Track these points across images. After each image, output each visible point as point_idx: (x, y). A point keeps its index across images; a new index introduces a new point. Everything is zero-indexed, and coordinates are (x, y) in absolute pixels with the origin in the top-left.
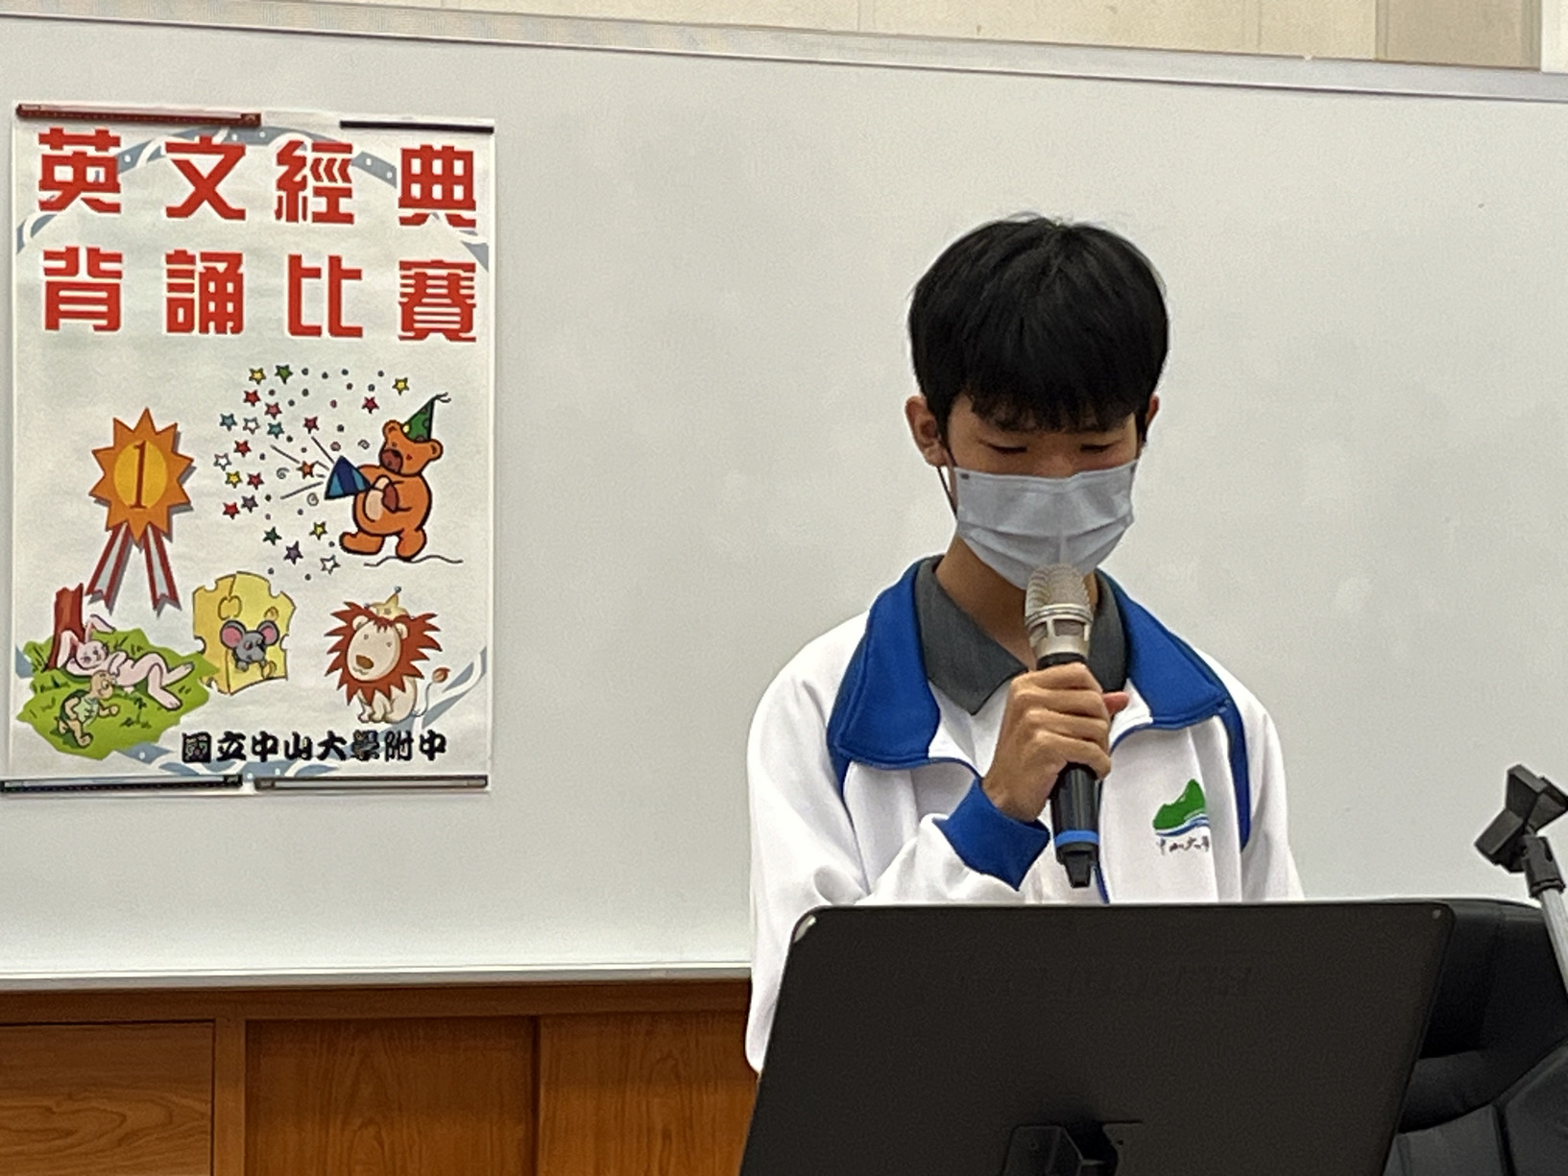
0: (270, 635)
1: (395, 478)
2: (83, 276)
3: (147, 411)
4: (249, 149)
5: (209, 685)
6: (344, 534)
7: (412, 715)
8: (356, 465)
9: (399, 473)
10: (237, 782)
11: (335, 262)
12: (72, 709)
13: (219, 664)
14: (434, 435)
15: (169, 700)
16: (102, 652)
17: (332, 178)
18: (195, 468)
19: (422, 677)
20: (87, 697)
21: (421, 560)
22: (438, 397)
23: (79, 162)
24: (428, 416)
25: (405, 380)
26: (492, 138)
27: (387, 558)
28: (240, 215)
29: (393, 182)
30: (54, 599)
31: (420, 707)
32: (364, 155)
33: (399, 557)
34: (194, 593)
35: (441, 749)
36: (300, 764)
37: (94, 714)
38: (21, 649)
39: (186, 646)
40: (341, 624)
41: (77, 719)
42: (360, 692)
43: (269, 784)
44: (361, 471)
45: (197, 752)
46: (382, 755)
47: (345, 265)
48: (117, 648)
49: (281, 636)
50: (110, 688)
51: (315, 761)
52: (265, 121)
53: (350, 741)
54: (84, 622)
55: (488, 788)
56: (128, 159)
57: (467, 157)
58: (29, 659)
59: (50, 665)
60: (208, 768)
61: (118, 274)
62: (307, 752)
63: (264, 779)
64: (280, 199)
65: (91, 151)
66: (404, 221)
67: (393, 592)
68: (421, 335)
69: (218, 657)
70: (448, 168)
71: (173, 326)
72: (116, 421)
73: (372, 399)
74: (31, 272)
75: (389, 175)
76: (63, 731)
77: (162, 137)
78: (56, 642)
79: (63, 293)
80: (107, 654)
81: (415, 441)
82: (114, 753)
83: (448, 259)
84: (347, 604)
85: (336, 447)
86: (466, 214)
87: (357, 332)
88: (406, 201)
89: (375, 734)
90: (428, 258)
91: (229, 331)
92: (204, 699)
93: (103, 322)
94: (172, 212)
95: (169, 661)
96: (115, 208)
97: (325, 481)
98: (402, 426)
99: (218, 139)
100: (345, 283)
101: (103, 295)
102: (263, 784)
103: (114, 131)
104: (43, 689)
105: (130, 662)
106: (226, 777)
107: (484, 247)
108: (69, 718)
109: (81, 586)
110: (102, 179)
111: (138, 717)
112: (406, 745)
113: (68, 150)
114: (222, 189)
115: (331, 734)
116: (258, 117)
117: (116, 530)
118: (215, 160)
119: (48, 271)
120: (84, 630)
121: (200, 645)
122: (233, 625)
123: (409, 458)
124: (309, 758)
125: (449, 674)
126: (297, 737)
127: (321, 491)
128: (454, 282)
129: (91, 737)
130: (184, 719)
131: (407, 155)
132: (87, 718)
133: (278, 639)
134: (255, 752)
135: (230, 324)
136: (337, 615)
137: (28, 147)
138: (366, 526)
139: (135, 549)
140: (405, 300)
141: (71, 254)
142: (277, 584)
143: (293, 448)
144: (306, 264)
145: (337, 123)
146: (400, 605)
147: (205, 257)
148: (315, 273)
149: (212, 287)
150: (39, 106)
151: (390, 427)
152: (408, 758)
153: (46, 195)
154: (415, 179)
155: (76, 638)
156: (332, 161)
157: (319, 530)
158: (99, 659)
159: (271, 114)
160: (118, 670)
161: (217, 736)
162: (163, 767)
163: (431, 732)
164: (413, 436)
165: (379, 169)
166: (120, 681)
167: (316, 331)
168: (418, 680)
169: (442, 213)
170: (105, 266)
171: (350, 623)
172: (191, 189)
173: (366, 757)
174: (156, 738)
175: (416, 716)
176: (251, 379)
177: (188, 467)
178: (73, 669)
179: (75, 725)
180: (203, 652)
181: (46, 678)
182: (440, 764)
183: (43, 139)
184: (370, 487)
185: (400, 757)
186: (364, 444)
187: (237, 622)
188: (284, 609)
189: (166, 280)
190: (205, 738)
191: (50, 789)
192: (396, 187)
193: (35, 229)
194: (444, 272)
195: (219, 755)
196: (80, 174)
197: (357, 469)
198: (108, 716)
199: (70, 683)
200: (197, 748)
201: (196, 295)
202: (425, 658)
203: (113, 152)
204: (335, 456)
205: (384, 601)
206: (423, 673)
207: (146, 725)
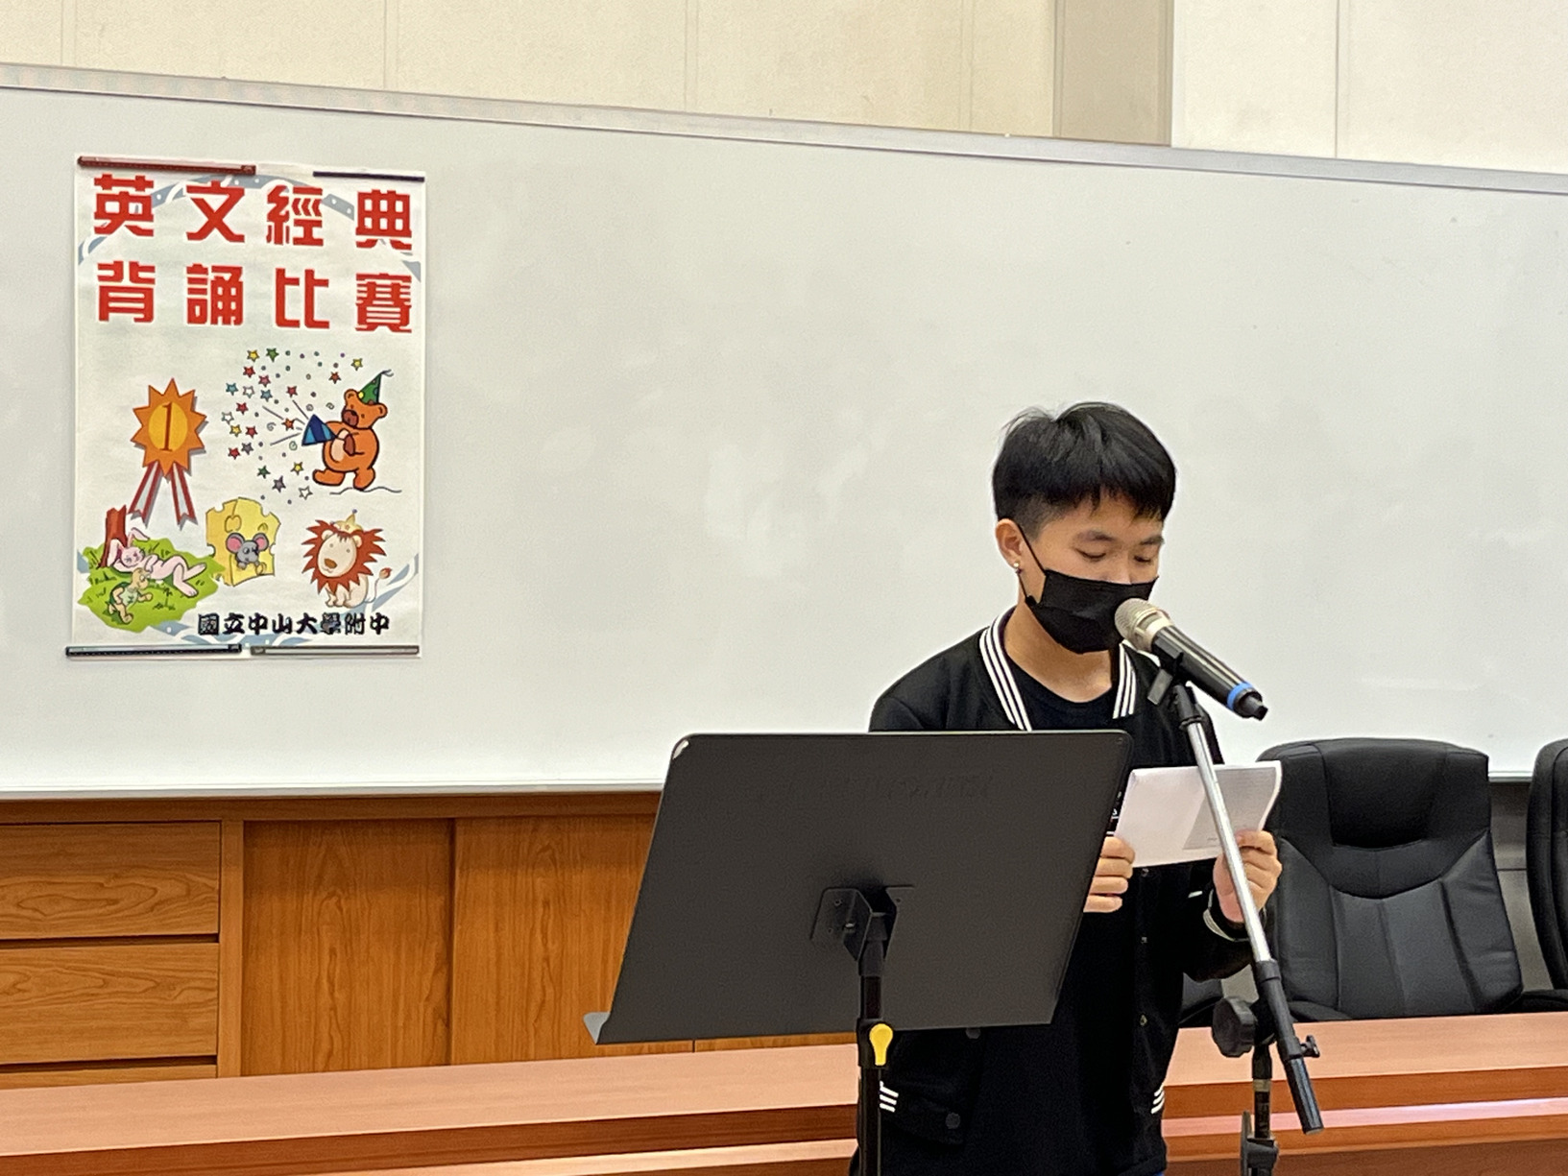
0: (262, 544)
1: (353, 431)
2: (126, 282)
3: (173, 381)
4: (247, 191)
5: (218, 580)
6: (315, 472)
7: (364, 602)
8: (324, 421)
9: (355, 427)
10: (237, 649)
11: (309, 273)
12: (118, 596)
13: (226, 564)
14: (380, 401)
15: (186, 589)
16: (140, 555)
17: (307, 213)
18: (207, 422)
19: (372, 574)
20: (130, 587)
21: (372, 490)
22: (384, 373)
23: (124, 199)
24: (376, 386)
25: (360, 360)
26: (423, 186)
27: (347, 489)
28: (240, 238)
29: (351, 216)
30: (105, 516)
31: (371, 596)
32: (330, 196)
33: (355, 487)
34: (207, 513)
35: (386, 626)
36: (284, 636)
37: (134, 600)
38: (81, 552)
39: (201, 552)
40: (313, 536)
41: (122, 603)
42: (327, 585)
43: (261, 650)
44: (329, 425)
45: (209, 628)
46: (343, 630)
47: (317, 276)
48: (151, 551)
49: (270, 543)
50: (146, 581)
51: (294, 634)
52: (258, 171)
53: (320, 619)
54: (127, 534)
55: (419, 655)
56: (159, 197)
57: (405, 199)
58: (86, 559)
59: (103, 563)
60: (217, 639)
61: (151, 281)
62: (289, 628)
63: (258, 648)
64: (270, 227)
65: (132, 191)
66: (360, 245)
67: (351, 513)
68: (372, 327)
69: (224, 558)
70: (392, 206)
71: (192, 319)
72: (150, 387)
73: (336, 374)
74: (88, 279)
75: (349, 211)
76: (111, 612)
77: (183, 181)
78: (106, 548)
79: (112, 294)
80: (144, 557)
81: (368, 404)
82: (149, 628)
83: (391, 273)
84: (318, 521)
85: (310, 408)
86: (405, 240)
87: (325, 325)
88: (361, 230)
89: (338, 615)
90: (377, 272)
91: (232, 323)
92: (214, 589)
93: (141, 316)
94: (191, 236)
95: (188, 561)
96: (149, 233)
97: (302, 433)
98: (358, 393)
99: (226, 182)
100: (317, 290)
101: (141, 296)
102: (257, 651)
103: (149, 176)
104: (97, 581)
105: (160, 562)
106: (230, 646)
107: (418, 264)
108: (115, 602)
109: (124, 508)
110: (140, 211)
111: (166, 602)
112: (361, 623)
113: (116, 190)
114: (227, 220)
115: (306, 615)
116: (254, 168)
117: (150, 466)
118: (222, 199)
119: (101, 278)
120: (126, 539)
121: (211, 551)
122: (236, 536)
123: (363, 416)
124: (290, 632)
125: (392, 573)
126: (281, 617)
127: (299, 440)
128: (396, 289)
129: (132, 615)
130: (199, 603)
131: (362, 197)
132: (129, 602)
133: (268, 547)
134: (252, 629)
135: (233, 318)
136: (311, 529)
137: (86, 188)
138: (332, 465)
139: (164, 481)
140: (360, 302)
141: (117, 266)
142: (267, 506)
143: (279, 409)
144: (288, 275)
145: (312, 173)
146: (357, 522)
147: (215, 269)
148: (295, 282)
149: (220, 291)
150: (95, 158)
151: (349, 394)
152: (362, 632)
153: (101, 223)
154: (368, 214)
155: (120, 544)
156: (307, 201)
157: (298, 468)
158: (137, 559)
159: (263, 166)
160: (152, 567)
161: (223, 616)
162: (184, 638)
163: (378, 614)
164: (366, 401)
165: (341, 206)
166: (153, 576)
167: (295, 324)
168: (369, 577)
169: (387, 239)
170: (142, 275)
171: (320, 535)
172: (204, 219)
173: (331, 632)
174: (180, 619)
175: (368, 602)
176: (249, 358)
177: (202, 420)
178: (118, 566)
179: (120, 608)
180: (213, 555)
181: (99, 573)
182: (386, 638)
183: (97, 182)
184: (334, 437)
185: (356, 632)
186: (330, 406)
187: (240, 535)
188: (272, 524)
189: (186, 286)
190: (214, 618)
191: (102, 653)
192: (353, 219)
193: (92, 247)
194: (388, 282)
195: (225, 630)
196: (124, 208)
197: (325, 424)
198: (143, 602)
199: (117, 577)
200: (209, 625)
201: (208, 297)
202: (375, 561)
203: (148, 192)
204: (310, 414)
205: (345, 520)
206: (373, 572)
207: (171, 608)
